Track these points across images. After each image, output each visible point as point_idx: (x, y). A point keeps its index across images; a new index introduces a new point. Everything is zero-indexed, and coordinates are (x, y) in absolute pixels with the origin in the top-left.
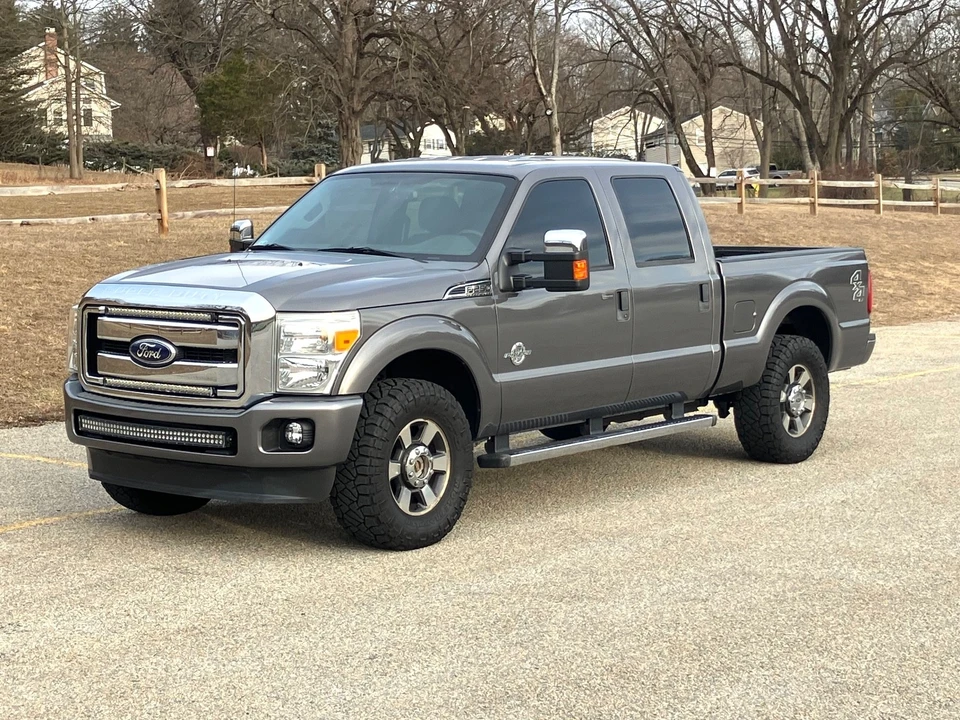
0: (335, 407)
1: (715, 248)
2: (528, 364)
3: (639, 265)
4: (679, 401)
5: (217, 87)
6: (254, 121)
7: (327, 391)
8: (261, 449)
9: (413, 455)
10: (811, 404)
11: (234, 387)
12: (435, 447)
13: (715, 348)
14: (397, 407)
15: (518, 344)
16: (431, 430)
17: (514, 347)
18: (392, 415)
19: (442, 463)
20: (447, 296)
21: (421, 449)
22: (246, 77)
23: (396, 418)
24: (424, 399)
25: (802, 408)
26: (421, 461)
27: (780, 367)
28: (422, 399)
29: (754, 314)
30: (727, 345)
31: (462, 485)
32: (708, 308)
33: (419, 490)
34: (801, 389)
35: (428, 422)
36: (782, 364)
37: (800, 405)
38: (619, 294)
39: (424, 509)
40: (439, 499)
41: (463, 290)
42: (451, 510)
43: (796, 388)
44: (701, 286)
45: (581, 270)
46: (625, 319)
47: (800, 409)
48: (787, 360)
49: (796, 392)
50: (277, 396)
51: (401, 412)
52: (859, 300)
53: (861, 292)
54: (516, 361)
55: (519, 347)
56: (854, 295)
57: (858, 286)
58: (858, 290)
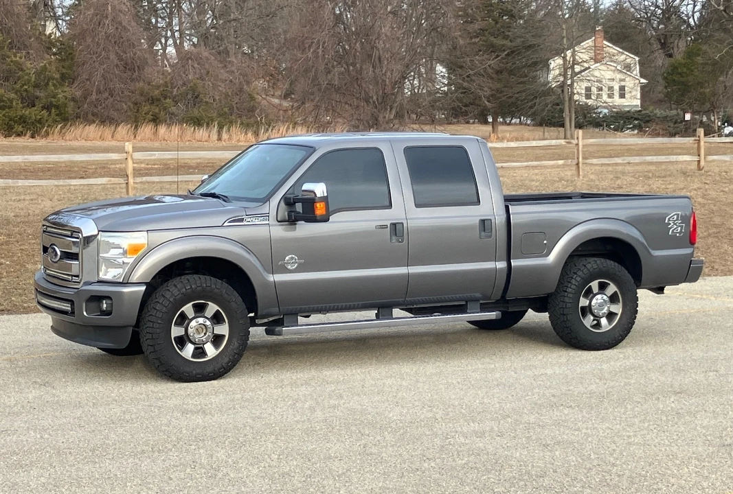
0: (126, 290)
1: (504, 196)
2: (299, 269)
3: (417, 206)
4: (476, 300)
5: (676, 68)
7: (121, 281)
8: (85, 313)
9: (193, 323)
10: (617, 309)
11: (78, 276)
12: (217, 319)
13: (502, 265)
14: (176, 292)
15: (290, 256)
16: (212, 308)
17: (287, 258)
18: (171, 297)
19: (224, 329)
20: (226, 224)
21: (201, 320)
22: (699, 59)
23: (175, 299)
24: (200, 288)
25: (605, 310)
26: (204, 327)
27: (576, 280)
28: (198, 288)
29: (545, 242)
30: (514, 263)
31: (236, 344)
32: (490, 237)
33: (202, 346)
34: (605, 297)
35: (209, 303)
36: (578, 279)
37: (603, 309)
38: (394, 225)
39: (205, 358)
40: (218, 352)
41: (242, 220)
42: (226, 360)
43: (599, 297)
44: (483, 221)
45: (320, 209)
46: (400, 242)
47: (603, 312)
48: (584, 276)
49: (598, 299)
50: (98, 282)
51: (180, 295)
52: (678, 235)
53: (679, 228)
54: (289, 267)
55: (292, 258)
56: (671, 230)
57: (675, 224)
58: (675, 227)
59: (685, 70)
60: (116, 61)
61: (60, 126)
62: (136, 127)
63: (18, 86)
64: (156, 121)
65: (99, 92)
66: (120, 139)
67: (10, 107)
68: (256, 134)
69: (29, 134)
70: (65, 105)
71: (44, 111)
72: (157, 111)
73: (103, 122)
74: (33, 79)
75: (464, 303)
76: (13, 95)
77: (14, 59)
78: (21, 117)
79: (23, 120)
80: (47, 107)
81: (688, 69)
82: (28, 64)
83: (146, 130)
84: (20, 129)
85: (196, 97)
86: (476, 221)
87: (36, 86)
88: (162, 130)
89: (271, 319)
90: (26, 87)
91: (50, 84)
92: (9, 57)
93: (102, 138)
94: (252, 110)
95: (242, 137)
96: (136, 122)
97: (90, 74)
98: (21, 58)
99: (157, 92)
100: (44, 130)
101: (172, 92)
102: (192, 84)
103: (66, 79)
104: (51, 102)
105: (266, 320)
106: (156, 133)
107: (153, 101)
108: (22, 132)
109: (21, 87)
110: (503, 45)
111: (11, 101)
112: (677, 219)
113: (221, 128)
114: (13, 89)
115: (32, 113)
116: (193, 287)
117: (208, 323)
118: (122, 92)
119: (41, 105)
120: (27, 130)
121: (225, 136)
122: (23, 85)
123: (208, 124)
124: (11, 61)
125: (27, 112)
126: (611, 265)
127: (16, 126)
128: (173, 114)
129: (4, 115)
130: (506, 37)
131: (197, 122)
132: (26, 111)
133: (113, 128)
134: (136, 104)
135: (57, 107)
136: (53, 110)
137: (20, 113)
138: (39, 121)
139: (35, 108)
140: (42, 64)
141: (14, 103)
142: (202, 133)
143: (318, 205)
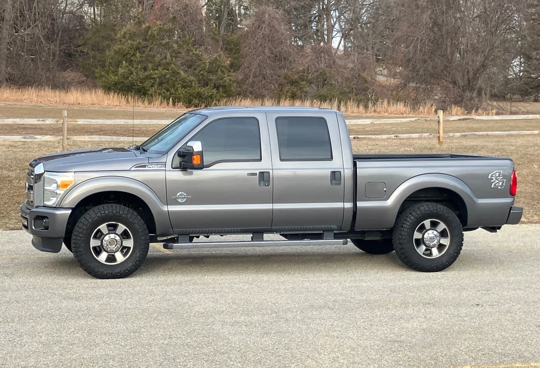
0: (58, 212)
1: (353, 155)
2: (188, 203)
3: (281, 160)
4: (330, 230)
7: (56, 206)
8: (33, 228)
9: (107, 238)
10: (446, 242)
12: (125, 235)
13: (349, 205)
14: (93, 215)
15: (180, 193)
16: (122, 227)
17: (178, 194)
19: (129, 243)
20: (133, 169)
21: (112, 236)
23: (92, 221)
27: (411, 219)
28: (110, 213)
29: (385, 189)
30: (359, 204)
31: (138, 254)
32: (340, 184)
33: (113, 254)
34: (435, 233)
35: (119, 224)
36: (412, 218)
37: (434, 241)
38: (262, 173)
39: (115, 262)
40: (125, 259)
41: (145, 166)
42: (130, 265)
43: (430, 232)
44: (333, 173)
45: (196, 160)
46: (266, 186)
47: (433, 243)
48: (417, 215)
49: (430, 234)
50: (44, 206)
51: (96, 218)
52: (499, 188)
53: (501, 183)
54: (180, 201)
55: (182, 195)
56: (493, 184)
57: (497, 180)
58: (497, 181)
60: (268, 54)
61: (225, 100)
62: (279, 102)
63: (197, 72)
64: (293, 97)
65: (255, 76)
67: (191, 86)
68: (366, 107)
69: (203, 105)
70: (230, 86)
71: (215, 90)
72: (295, 90)
73: (256, 98)
74: (207, 67)
75: (322, 232)
76: (192, 78)
77: (195, 52)
78: (198, 93)
79: (199, 96)
80: (217, 87)
82: (205, 56)
83: (286, 104)
84: (197, 101)
85: (325, 80)
86: (328, 172)
87: (209, 72)
88: (298, 103)
89: (169, 237)
90: (202, 72)
91: (219, 70)
92: (192, 51)
94: (366, 89)
96: (279, 97)
97: (250, 64)
98: (200, 51)
99: (296, 76)
100: (214, 103)
101: (307, 77)
102: (322, 71)
103: (234, 67)
104: (220, 83)
105: (165, 238)
107: (293, 83)
108: (198, 104)
109: (199, 72)
111: (191, 82)
112: (499, 176)
113: (340, 102)
114: (194, 73)
115: (205, 91)
116: (106, 212)
117: (118, 238)
118: (272, 77)
119: (212, 85)
120: (202, 103)
122: (201, 71)
123: (331, 100)
124: (194, 54)
125: (202, 90)
126: (440, 208)
127: (194, 100)
128: (306, 93)
129: (186, 92)
132: (201, 88)
134: (281, 85)
135: (224, 87)
136: (221, 89)
137: (197, 91)
138: (211, 97)
139: (208, 87)
140: (214, 57)
141: (193, 84)
142: (326, 106)
143: (195, 157)
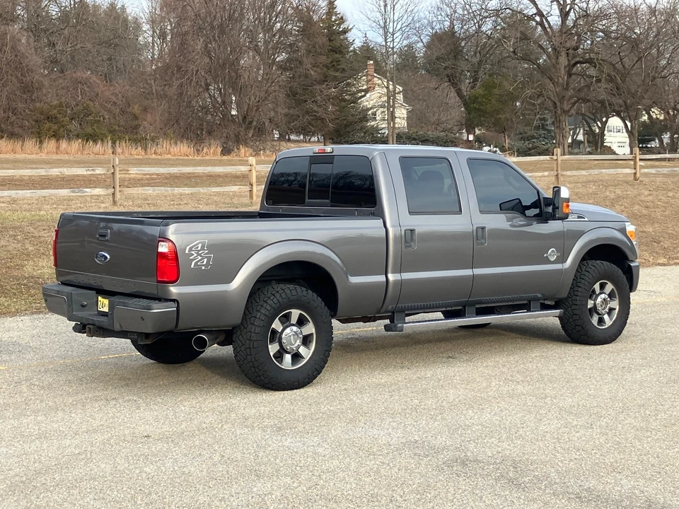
5: (477, 98)
6: (500, 119)
22: (496, 91)
59: (484, 100)
62: (41, 142)
64: (57, 136)
66: (29, 152)
68: (145, 148)
72: (56, 128)
81: (486, 99)
83: (50, 145)
85: (88, 116)
88: (64, 144)
93: (14, 151)
94: (136, 127)
95: (134, 152)
96: (40, 136)
99: (55, 111)
101: (66, 112)
106: (58, 148)
107: (52, 119)
110: (335, 77)
113: (114, 143)
118: (24, 111)
121: (119, 150)
123: (102, 140)
128: (69, 131)
130: (337, 70)
131: (92, 137)
133: (20, 143)
134: (37, 121)
142: (99, 147)
